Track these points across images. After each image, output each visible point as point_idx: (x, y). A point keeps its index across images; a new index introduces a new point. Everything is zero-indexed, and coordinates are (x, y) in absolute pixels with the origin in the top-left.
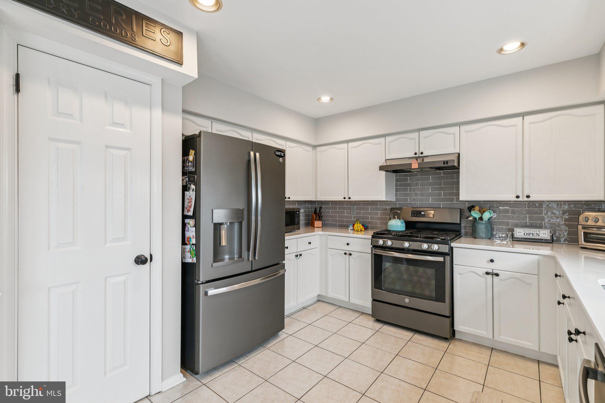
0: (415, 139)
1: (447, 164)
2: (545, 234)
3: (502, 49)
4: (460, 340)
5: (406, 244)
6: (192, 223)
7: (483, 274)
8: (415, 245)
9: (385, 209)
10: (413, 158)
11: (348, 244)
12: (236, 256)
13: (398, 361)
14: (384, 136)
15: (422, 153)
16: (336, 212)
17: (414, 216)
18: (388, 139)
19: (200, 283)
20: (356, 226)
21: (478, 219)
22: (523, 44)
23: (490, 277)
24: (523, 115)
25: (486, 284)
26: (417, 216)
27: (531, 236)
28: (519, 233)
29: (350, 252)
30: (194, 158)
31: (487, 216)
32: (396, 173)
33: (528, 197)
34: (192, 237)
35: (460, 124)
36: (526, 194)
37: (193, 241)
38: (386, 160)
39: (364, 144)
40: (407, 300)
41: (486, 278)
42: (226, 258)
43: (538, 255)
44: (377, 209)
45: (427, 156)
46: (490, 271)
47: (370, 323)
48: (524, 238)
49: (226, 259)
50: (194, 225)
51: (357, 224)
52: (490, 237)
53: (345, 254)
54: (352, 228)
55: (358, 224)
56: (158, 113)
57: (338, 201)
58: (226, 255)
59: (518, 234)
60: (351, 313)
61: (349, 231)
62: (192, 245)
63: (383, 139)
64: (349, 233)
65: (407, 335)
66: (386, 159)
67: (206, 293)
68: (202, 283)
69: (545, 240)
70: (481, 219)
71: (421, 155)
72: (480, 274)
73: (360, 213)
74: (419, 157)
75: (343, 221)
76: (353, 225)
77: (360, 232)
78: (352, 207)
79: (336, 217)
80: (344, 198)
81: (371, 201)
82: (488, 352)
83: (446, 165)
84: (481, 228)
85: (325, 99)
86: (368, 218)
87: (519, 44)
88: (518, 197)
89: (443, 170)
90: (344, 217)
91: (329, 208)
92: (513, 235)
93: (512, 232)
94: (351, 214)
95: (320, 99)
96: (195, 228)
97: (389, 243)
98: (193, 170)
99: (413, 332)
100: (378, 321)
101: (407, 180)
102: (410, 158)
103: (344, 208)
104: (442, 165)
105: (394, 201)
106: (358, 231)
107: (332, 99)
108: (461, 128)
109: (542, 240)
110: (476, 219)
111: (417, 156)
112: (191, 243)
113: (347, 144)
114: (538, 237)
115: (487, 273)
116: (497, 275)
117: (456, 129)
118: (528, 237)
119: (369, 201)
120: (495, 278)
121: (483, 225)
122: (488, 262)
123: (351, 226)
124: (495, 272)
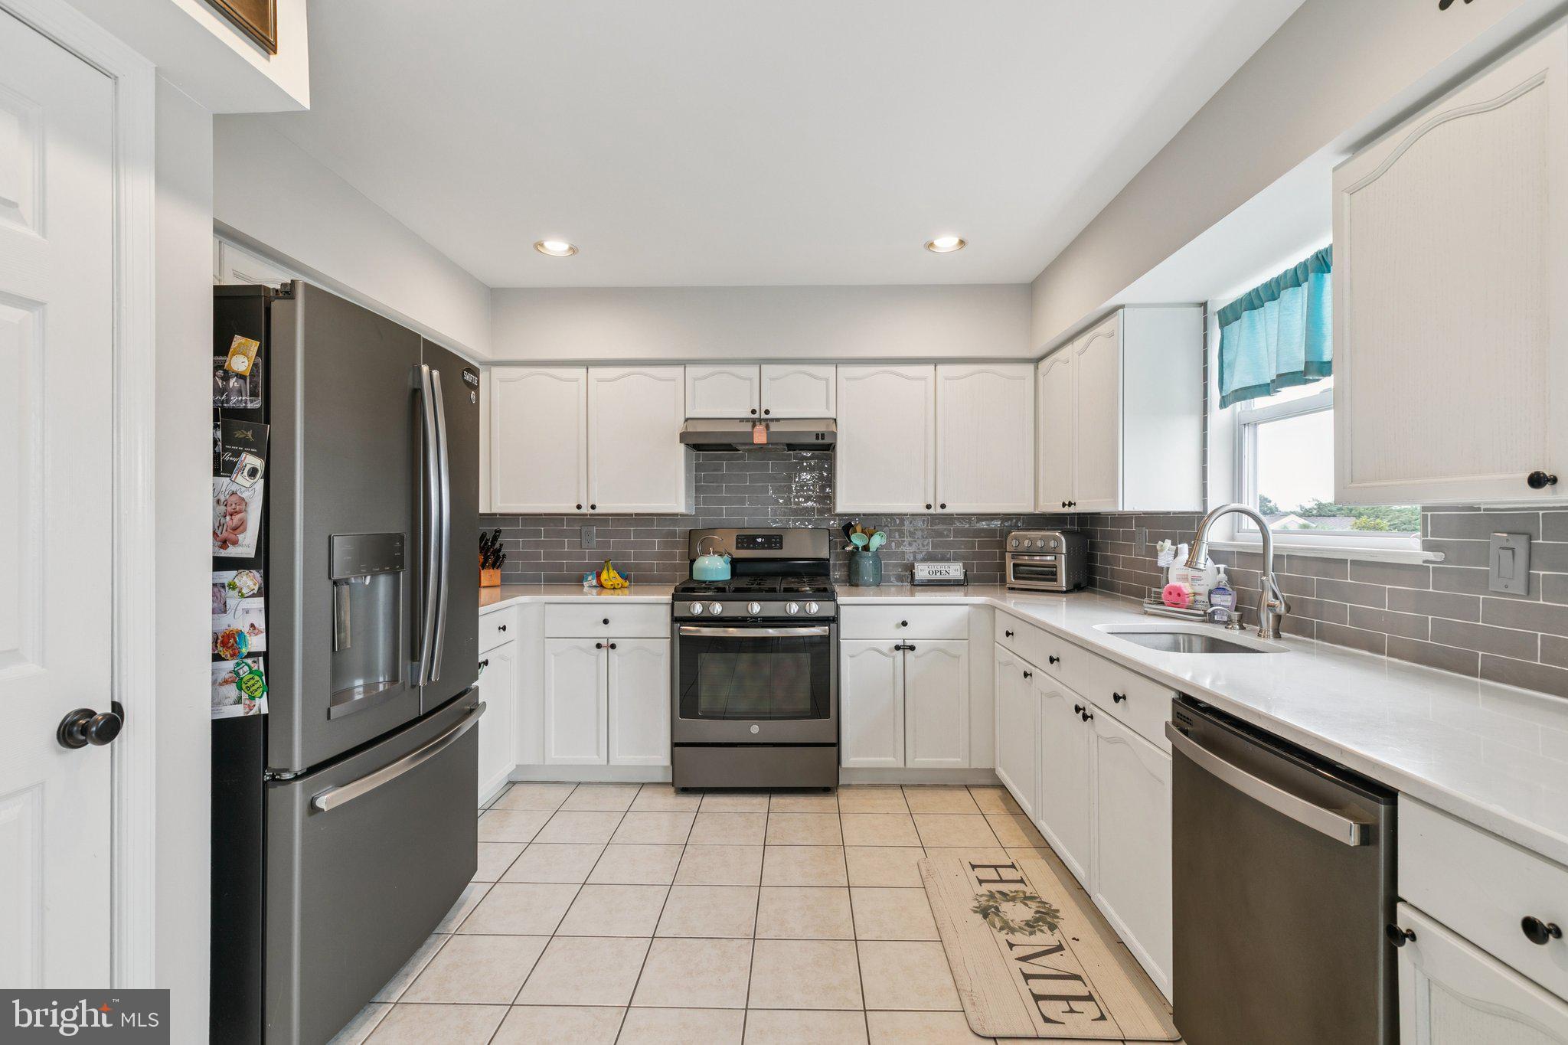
0: (750, 379)
1: (823, 439)
2: (955, 571)
3: (932, 244)
4: (848, 786)
5: (756, 608)
6: (250, 583)
7: (890, 650)
8: (774, 609)
9: (673, 534)
10: (747, 420)
11: (606, 622)
12: (381, 679)
13: (774, 857)
14: (683, 363)
15: (767, 412)
16: (537, 545)
17: (743, 548)
18: (693, 371)
19: (287, 776)
20: (604, 576)
21: (860, 549)
22: (962, 242)
23: (901, 652)
24: (936, 362)
25: (894, 668)
26: (748, 548)
27: (938, 577)
28: (923, 571)
29: (611, 641)
30: (255, 365)
31: (877, 541)
32: (698, 451)
33: (943, 506)
34: (246, 629)
35: (837, 362)
36: (939, 502)
37: (257, 643)
38: (687, 420)
39: (628, 375)
40: (755, 729)
41: (894, 658)
42: (358, 687)
43: (967, 605)
44: (652, 534)
45: (778, 420)
46: (900, 643)
47: (668, 800)
48: (929, 581)
49: (356, 690)
50: (259, 589)
51: (608, 570)
52: (879, 582)
53: (599, 646)
54: (594, 582)
55: (611, 571)
56: (140, 189)
57: (545, 514)
58: (358, 677)
59: (921, 573)
60: (615, 790)
61: (586, 589)
62: (246, 657)
63: (681, 369)
64: (586, 594)
65: (758, 803)
66: (688, 416)
67: (312, 808)
68: (297, 777)
69: (955, 580)
70: (866, 548)
71: (764, 416)
72: (885, 649)
73: (607, 545)
74: (760, 420)
75: (560, 567)
76: (598, 576)
77: (619, 591)
78: (584, 529)
79: (537, 556)
80: (579, 507)
81: (636, 514)
82: (899, 793)
83: (820, 441)
84: (867, 564)
85: (556, 247)
86: (627, 556)
87: (956, 241)
88: (929, 507)
89: (795, 450)
90: (562, 556)
91: (516, 534)
92: (912, 575)
93: (912, 571)
94: (581, 548)
95: (542, 245)
96: (262, 599)
97: (717, 608)
98: (256, 404)
99: (766, 796)
100: (685, 791)
101: (718, 468)
102: (742, 420)
103: (561, 533)
104: (813, 440)
105: (691, 515)
106: (614, 588)
107: (573, 250)
108: (839, 369)
109: (949, 581)
110: (857, 548)
111: (756, 416)
112: (244, 651)
113: (585, 370)
114: (947, 577)
115: (897, 648)
116: (912, 648)
117: (829, 371)
118: (934, 577)
119: (631, 515)
120: (909, 653)
121: (869, 561)
122: (897, 626)
123: (590, 578)
124: (908, 643)
